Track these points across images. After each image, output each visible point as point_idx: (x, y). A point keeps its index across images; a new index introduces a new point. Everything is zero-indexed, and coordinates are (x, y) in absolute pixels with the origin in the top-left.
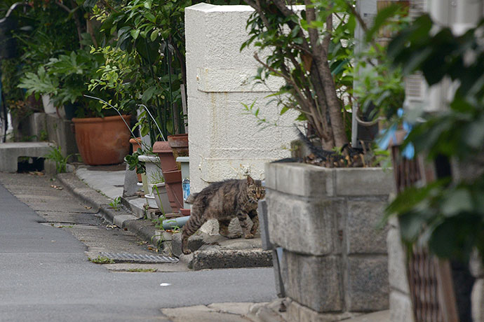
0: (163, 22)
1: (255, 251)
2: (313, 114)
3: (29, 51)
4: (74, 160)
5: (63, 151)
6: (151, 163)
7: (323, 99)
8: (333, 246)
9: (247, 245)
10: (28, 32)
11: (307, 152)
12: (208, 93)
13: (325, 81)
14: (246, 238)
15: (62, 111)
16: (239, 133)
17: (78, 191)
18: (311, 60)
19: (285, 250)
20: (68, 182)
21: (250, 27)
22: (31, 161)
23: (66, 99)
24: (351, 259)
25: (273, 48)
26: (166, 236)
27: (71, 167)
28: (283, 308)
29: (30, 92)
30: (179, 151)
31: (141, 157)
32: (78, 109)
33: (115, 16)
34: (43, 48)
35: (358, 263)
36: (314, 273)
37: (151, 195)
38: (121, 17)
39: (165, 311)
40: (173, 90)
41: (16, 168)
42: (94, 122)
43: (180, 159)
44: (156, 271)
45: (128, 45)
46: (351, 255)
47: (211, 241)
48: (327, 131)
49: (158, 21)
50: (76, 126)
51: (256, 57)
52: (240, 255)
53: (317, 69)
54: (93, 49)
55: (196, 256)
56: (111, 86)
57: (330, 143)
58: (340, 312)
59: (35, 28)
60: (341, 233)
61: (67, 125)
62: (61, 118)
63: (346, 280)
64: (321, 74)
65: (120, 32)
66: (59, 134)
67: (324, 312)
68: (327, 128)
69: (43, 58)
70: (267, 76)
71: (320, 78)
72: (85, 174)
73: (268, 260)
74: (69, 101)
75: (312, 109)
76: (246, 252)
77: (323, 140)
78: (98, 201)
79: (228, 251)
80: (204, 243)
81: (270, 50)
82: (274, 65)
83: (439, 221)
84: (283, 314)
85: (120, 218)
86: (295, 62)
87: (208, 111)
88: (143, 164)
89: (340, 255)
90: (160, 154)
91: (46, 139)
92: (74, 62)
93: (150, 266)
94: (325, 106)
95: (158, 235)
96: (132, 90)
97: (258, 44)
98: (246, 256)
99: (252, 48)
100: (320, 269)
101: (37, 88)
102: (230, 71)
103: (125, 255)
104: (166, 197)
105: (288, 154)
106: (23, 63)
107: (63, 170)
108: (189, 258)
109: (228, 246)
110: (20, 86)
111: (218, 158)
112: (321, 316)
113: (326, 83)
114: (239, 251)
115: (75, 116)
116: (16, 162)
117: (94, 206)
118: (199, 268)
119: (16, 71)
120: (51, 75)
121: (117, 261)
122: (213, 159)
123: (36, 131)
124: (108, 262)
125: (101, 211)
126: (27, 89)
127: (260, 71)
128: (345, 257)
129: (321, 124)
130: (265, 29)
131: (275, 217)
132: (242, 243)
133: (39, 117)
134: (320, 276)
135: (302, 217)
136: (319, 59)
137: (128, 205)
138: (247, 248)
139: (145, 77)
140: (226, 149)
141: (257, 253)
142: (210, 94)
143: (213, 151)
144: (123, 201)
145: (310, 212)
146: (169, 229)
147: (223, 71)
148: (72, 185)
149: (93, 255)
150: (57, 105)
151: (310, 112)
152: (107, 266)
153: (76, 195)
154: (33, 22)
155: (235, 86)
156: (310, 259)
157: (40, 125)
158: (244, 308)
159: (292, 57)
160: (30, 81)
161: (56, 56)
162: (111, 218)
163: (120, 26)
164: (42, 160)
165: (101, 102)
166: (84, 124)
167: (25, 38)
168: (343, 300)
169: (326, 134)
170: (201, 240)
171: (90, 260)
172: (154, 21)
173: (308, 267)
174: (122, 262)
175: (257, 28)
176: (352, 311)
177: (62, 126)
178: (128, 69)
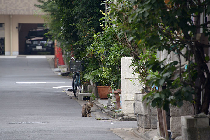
0: (116, 61)
3: (87, 69)
4: (97, 97)
5: (95, 95)
6: (113, 96)
8: (148, 113)
10: (87, 64)
11: (145, 91)
12: (126, 78)
15: (95, 85)
17: (97, 104)
19: (138, 114)
20: (95, 102)
21: (132, 62)
22: (87, 98)
23: (95, 81)
24: (153, 116)
25: (137, 67)
26: (116, 114)
27: (96, 99)
28: (138, 129)
29: (86, 79)
30: (120, 93)
31: (111, 95)
32: (98, 84)
33: (105, 60)
34: (90, 68)
35: (154, 117)
36: (144, 119)
37: (113, 104)
38: (107, 60)
39: (110, 129)
40: (119, 78)
41: (83, 99)
42: (103, 87)
43: (119, 95)
45: (108, 67)
46: (153, 115)
47: (126, 115)
49: (115, 61)
50: (98, 88)
51: (133, 69)
52: (132, 118)
54: (100, 68)
56: (105, 77)
57: (150, 89)
58: (150, 129)
59: (89, 63)
60: (150, 110)
61: (96, 88)
62: (94, 86)
63: (151, 121)
65: (107, 63)
66: (94, 91)
67: (146, 129)
69: (90, 71)
70: (135, 73)
72: (100, 101)
74: (96, 82)
77: (148, 89)
78: (102, 107)
79: (129, 117)
80: (124, 115)
81: (136, 67)
82: (137, 71)
83: (153, 99)
84: (138, 130)
85: (106, 111)
86: (142, 70)
88: (111, 96)
89: (150, 115)
90: (115, 94)
91: (91, 92)
92: (98, 72)
93: (110, 120)
95: (114, 114)
96: (110, 78)
97: (133, 66)
99: (132, 67)
100: (145, 118)
101: (88, 78)
102: (131, 73)
103: (105, 118)
104: (116, 105)
105: (141, 92)
106: (85, 72)
107: (94, 100)
108: (120, 118)
110: (84, 78)
112: (145, 129)
115: (98, 86)
116: (83, 98)
117: (100, 108)
118: (122, 121)
119: (84, 74)
120: (92, 75)
121: (102, 119)
123: (88, 90)
124: (100, 119)
125: (102, 109)
126: (85, 79)
127: (134, 72)
128: (151, 116)
130: (135, 62)
131: (136, 106)
133: (89, 86)
134: (145, 120)
135: (141, 106)
137: (109, 108)
139: (113, 75)
144: (108, 107)
145: (143, 105)
146: (116, 112)
147: (129, 73)
148: (96, 103)
149: (97, 118)
150: (93, 83)
152: (100, 120)
153: (97, 106)
154: (88, 62)
155: (132, 77)
156: (143, 116)
157: (90, 88)
158: (130, 129)
159: (141, 69)
160: (86, 77)
161: (94, 70)
162: (104, 111)
163: (106, 62)
164: (89, 97)
165: (102, 81)
166: (100, 88)
167: (86, 66)
168: (150, 126)
172: (114, 61)
173: (143, 118)
174: (104, 119)
175: (133, 62)
176: (152, 129)
177: (94, 88)
178: (109, 73)
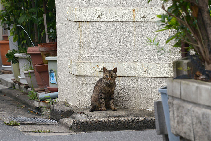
1: (111, 119)
2: (199, 46)
6: (24, 58)
7: (205, 36)
9: (104, 115)
12: (76, 22)
13: (207, 23)
14: (103, 111)
16: (96, 46)
18: (197, 9)
30: (45, 53)
37: (22, 77)
43: (47, 58)
44: (50, 132)
48: (209, 57)
52: (102, 122)
53: (201, 15)
55: (75, 123)
64: (205, 19)
68: (209, 55)
71: (203, 21)
73: (119, 125)
75: (199, 42)
76: (105, 120)
77: (206, 63)
79: (95, 120)
80: (74, 112)
87: (76, 33)
90: (32, 55)
94: (207, 41)
98: (105, 122)
102: (91, 9)
104: (34, 78)
109: (93, 116)
111: (82, 61)
113: (208, 25)
114: (101, 119)
118: (77, 130)
122: (80, 61)
124: (16, 125)
129: (205, 52)
132: (101, 114)
136: (203, 9)
138: (105, 117)
140: (87, 56)
141: (112, 120)
142: (77, 23)
143: (80, 57)
146: (43, 100)
147: (86, 9)
151: (198, 44)
152: (17, 128)
155: (94, 18)
169: (208, 59)
170: (72, 110)
171: (5, 123)
174: (24, 124)
